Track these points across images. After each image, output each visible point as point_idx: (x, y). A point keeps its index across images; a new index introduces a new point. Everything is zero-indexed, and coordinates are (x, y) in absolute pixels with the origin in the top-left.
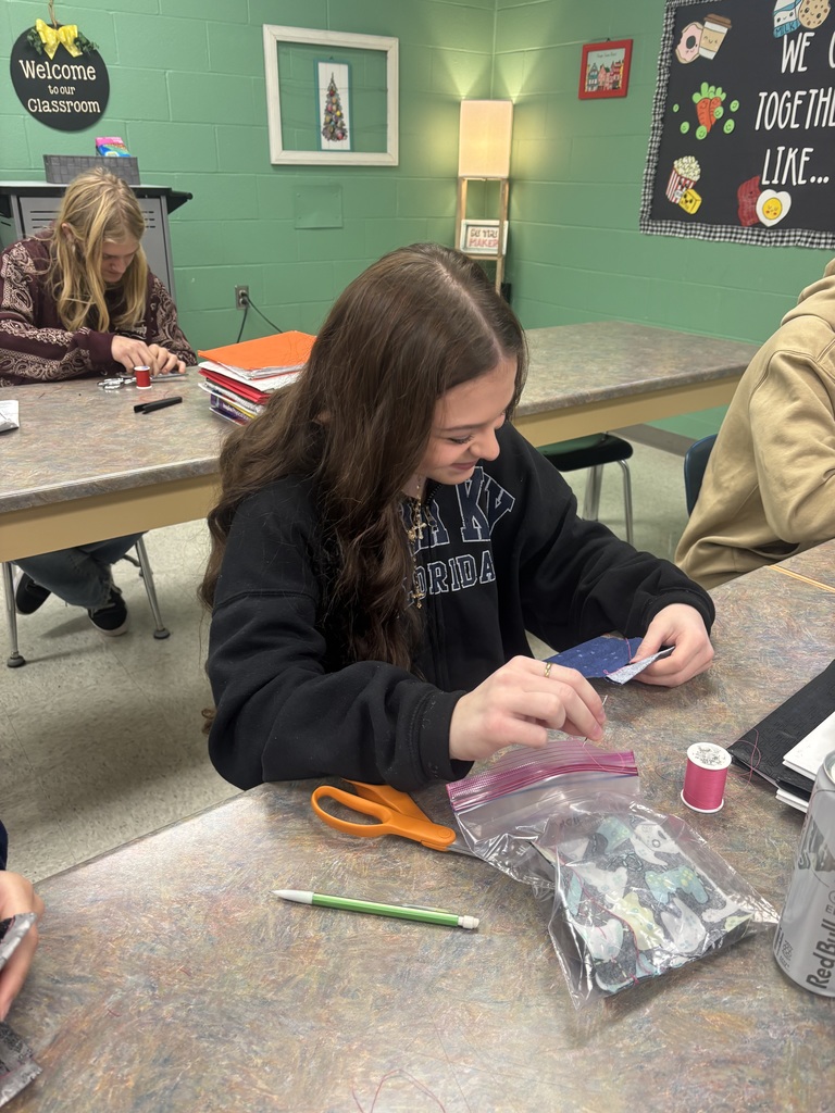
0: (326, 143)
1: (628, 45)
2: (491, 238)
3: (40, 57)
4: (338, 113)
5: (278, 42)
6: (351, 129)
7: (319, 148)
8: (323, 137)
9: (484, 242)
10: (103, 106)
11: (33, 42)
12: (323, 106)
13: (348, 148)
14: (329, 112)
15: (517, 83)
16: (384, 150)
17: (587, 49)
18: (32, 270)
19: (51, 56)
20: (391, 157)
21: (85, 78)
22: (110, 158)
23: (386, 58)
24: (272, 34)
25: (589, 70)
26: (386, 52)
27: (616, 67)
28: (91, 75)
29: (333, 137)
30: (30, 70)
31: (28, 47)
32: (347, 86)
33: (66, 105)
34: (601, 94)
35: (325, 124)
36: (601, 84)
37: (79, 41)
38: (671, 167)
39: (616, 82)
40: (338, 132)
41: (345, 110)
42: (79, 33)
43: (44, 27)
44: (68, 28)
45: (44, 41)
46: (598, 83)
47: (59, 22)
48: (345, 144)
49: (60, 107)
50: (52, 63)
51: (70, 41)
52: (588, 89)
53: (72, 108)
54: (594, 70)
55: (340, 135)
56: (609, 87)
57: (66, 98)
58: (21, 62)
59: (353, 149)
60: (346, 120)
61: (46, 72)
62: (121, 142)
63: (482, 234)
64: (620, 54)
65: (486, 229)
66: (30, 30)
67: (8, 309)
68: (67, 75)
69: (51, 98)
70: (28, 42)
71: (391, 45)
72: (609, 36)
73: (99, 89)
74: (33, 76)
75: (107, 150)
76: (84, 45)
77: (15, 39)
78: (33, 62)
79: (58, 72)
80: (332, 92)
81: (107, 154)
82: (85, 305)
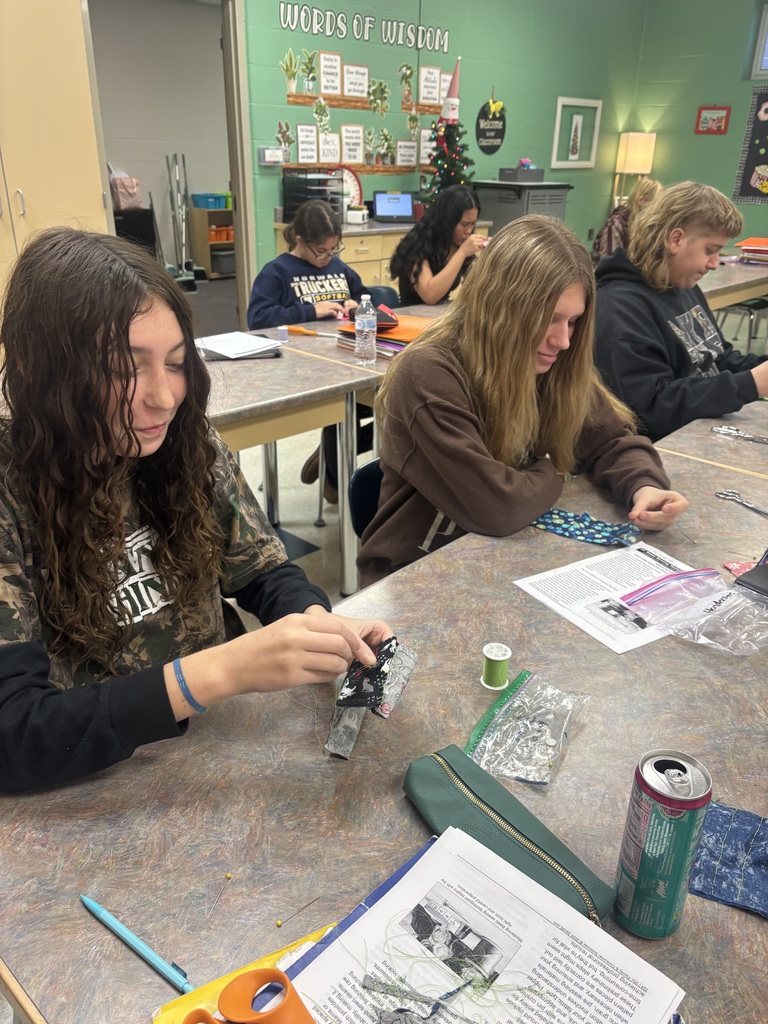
0: (570, 156)
1: (728, 109)
4: (577, 142)
5: (563, 105)
6: (580, 149)
7: (567, 159)
8: (570, 153)
12: (572, 138)
13: (577, 159)
14: (574, 141)
16: (589, 159)
17: (702, 109)
20: (590, 164)
23: (596, 111)
24: (562, 101)
25: (701, 120)
26: (597, 108)
27: (720, 120)
29: (573, 153)
32: (582, 127)
34: (709, 131)
35: (572, 147)
38: (754, 170)
39: (720, 127)
40: (575, 151)
41: (579, 139)
46: (708, 126)
48: (577, 156)
52: (701, 129)
54: (705, 120)
56: (715, 129)
59: (580, 159)
60: (579, 145)
64: (723, 113)
71: (598, 104)
72: (716, 104)
73: (500, 134)
80: (576, 130)
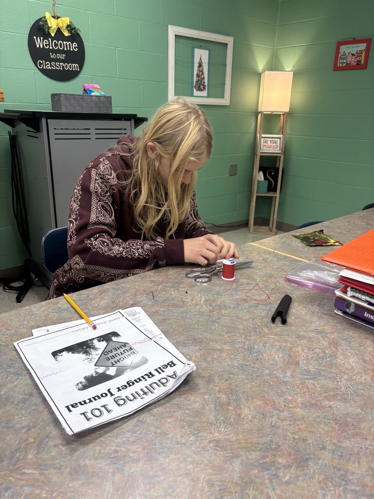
0: (196, 93)
1: (368, 42)
2: (274, 144)
3: (46, 35)
4: (202, 77)
5: (176, 35)
6: (208, 85)
7: (192, 95)
8: (194, 89)
9: (271, 146)
10: (81, 67)
11: (43, 25)
12: (195, 72)
13: (206, 96)
14: (198, 76)
15: (290, 62)
16: (222, 97)
17: (340, 44)
18: (114, 181)
19: (53, 35)
20: (226, 101)
21: (72, 50)
22: (94, 96)
23: (227, 47)
24: (173, 31)
25: (340, 55)
26: (227, 44)
27: (359, 54)
28: (75, 48)
29: (199, 89)
30: (40, 43)
31: (39, 29)
32: (208, 62)
33: (60, 65)
34: (348, 67)
35: (196, 82)
36: (349, 62)
37: (70, 27)
39: (359, 61)
40: (202, 87)
41: (206, 75)
42: (70, 22)
43: (50, 18)
44: (64, 19)
45: (50, 26)
46: (347, 62)
47: (58, 15)
48: (205, 93)
49: (56, 66)
50: (53, 39)
51: (65, 26)
52: (339, 65)
53: (63, 67)
54: (344, 55)
55: (202, 88)
56: (354, 63)
57: (60, 61)
58: (35, 37)
59: (208, 96)
60: (206, 80)
61: (49, 45)
62: (99, 87)
63: (269, 142)
64: (363, 46)
65: (271, 139)
66: (42, 18)
67: (95, 224)
68: (61, 47)
69: (51, 60)
70: (40, 26)
71: (229, 40)
72: (355, 37)
73: (79, 57)
74: (42, 47)
75: (93, 92)
76: (72, 30)
77: (32, 24)
78: (42, 38)
79: (56, 45)
80: (200, 65)
81: (92, 94)
82: (158, 211)
